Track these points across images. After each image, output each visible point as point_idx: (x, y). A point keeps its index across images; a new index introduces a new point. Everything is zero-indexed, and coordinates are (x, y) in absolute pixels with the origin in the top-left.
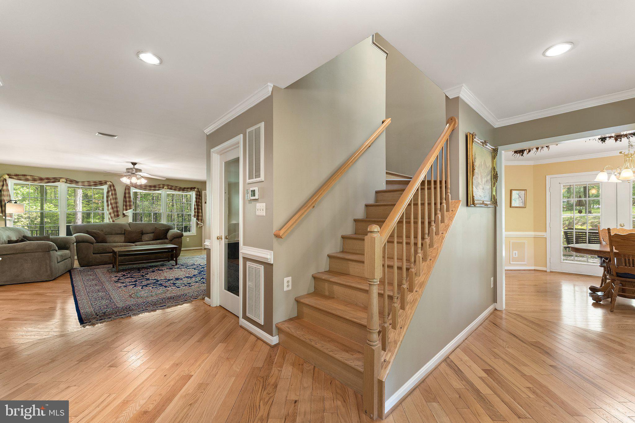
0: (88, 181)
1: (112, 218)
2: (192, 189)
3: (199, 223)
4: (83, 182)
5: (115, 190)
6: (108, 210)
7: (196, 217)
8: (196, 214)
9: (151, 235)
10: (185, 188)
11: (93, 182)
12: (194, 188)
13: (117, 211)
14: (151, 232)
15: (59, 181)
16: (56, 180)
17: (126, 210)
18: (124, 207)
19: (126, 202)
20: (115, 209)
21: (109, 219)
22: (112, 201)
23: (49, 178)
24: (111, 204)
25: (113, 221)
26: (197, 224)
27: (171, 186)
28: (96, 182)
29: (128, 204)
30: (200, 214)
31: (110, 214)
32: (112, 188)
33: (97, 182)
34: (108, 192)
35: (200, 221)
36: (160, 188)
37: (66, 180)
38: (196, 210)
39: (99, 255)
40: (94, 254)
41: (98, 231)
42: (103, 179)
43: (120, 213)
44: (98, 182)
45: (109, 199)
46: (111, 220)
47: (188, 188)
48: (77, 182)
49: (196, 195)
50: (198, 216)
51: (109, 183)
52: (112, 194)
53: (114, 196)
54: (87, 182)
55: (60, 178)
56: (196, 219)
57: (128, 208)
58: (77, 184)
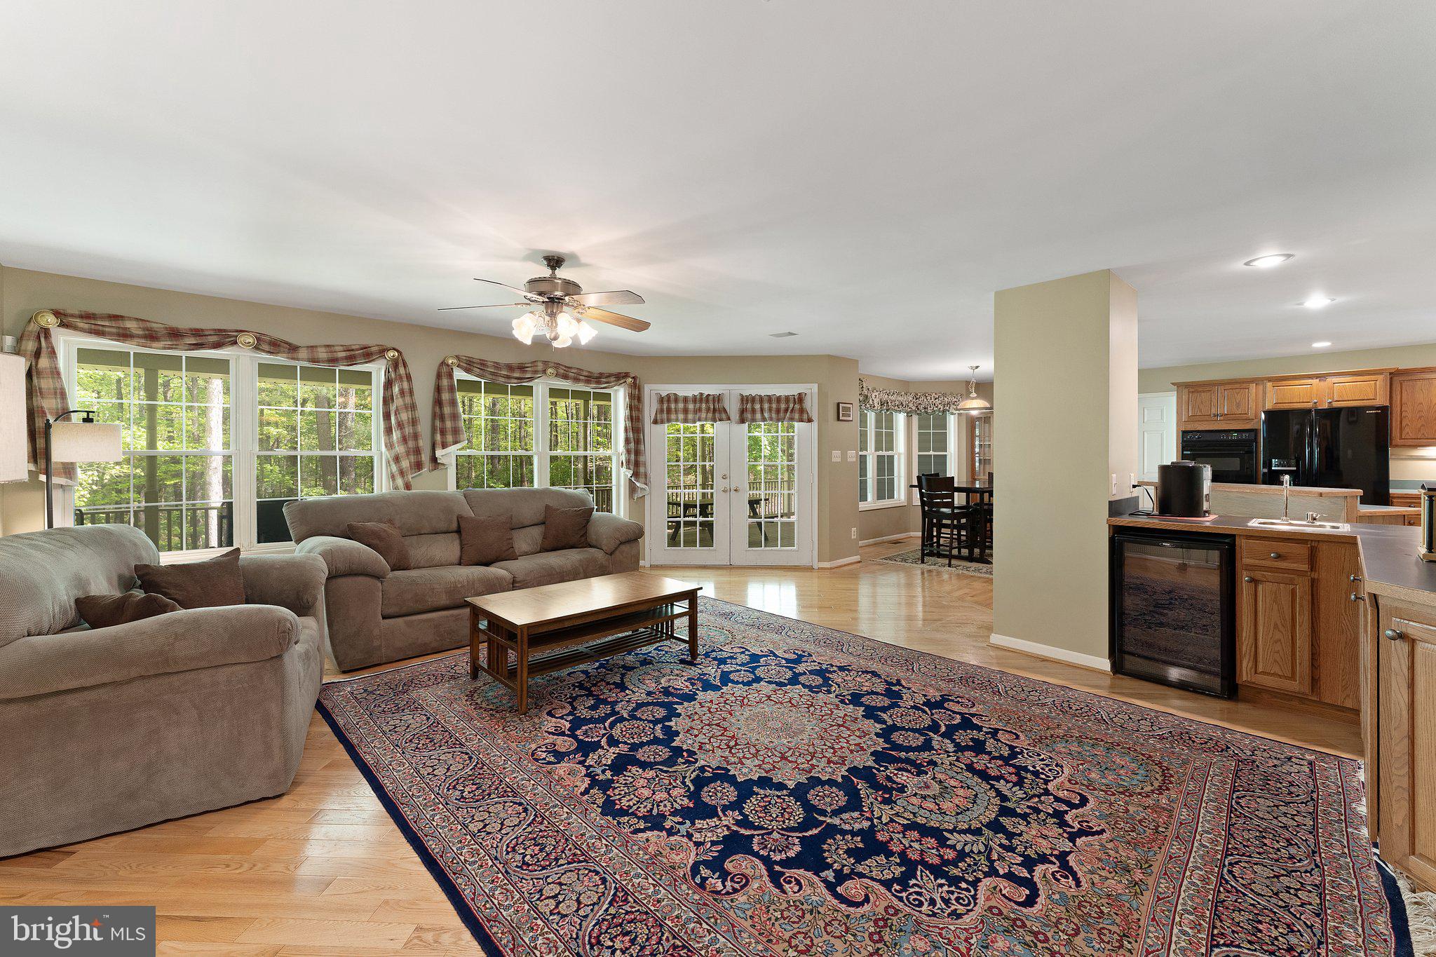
0: (328, 346)
1: (402, 473)
2: (620, 377)
3: (638, 484)
4: (312, 348)
5: (409, 378)
6: (390, 446)
7: (632, 467)
8: (633, 457)
9: (536, 532)
10: (601, 375)
11: (341, 348)
12: (626, 375)
13: (417, 451)
14: (536, 521)
15: (235, 343)
16: (225, 338)
17: (444, 446)
18: (438, 437)
19: (442, 418)
20: (411, 444)
21: (393, 477)
22: (404, 416)
23: (202, 330)
24: (400, 425)
25: (408, 487)
26: (632, 489)
27: (565, 367)
28: (352, 350)
29: (449, 424)
30: (641, 459)
31: (397, 459)
32: (402, 370)
33: (354, 347)
34: (388, 384)
35: (642, 480)
36: (536, 372)
37: (258, 339)
38: (632, 445)
39: (400, 620)
40: (384, 618)
41: (382, 526)
42: (372, 340)
43: (425, 457)
44: (357, 350)
45: (393, 408)
46: (400, 482)
47: (610, 376)
48: (293, 349)
49: (631, 396)
50: (637, 464)
51: (391, 354)
52: (402, 392)
53: (408, 399)
54: (323, 350)
55: (237, 331)
56: (630, 473)
57: (450, 438)
58: (295, 355)
